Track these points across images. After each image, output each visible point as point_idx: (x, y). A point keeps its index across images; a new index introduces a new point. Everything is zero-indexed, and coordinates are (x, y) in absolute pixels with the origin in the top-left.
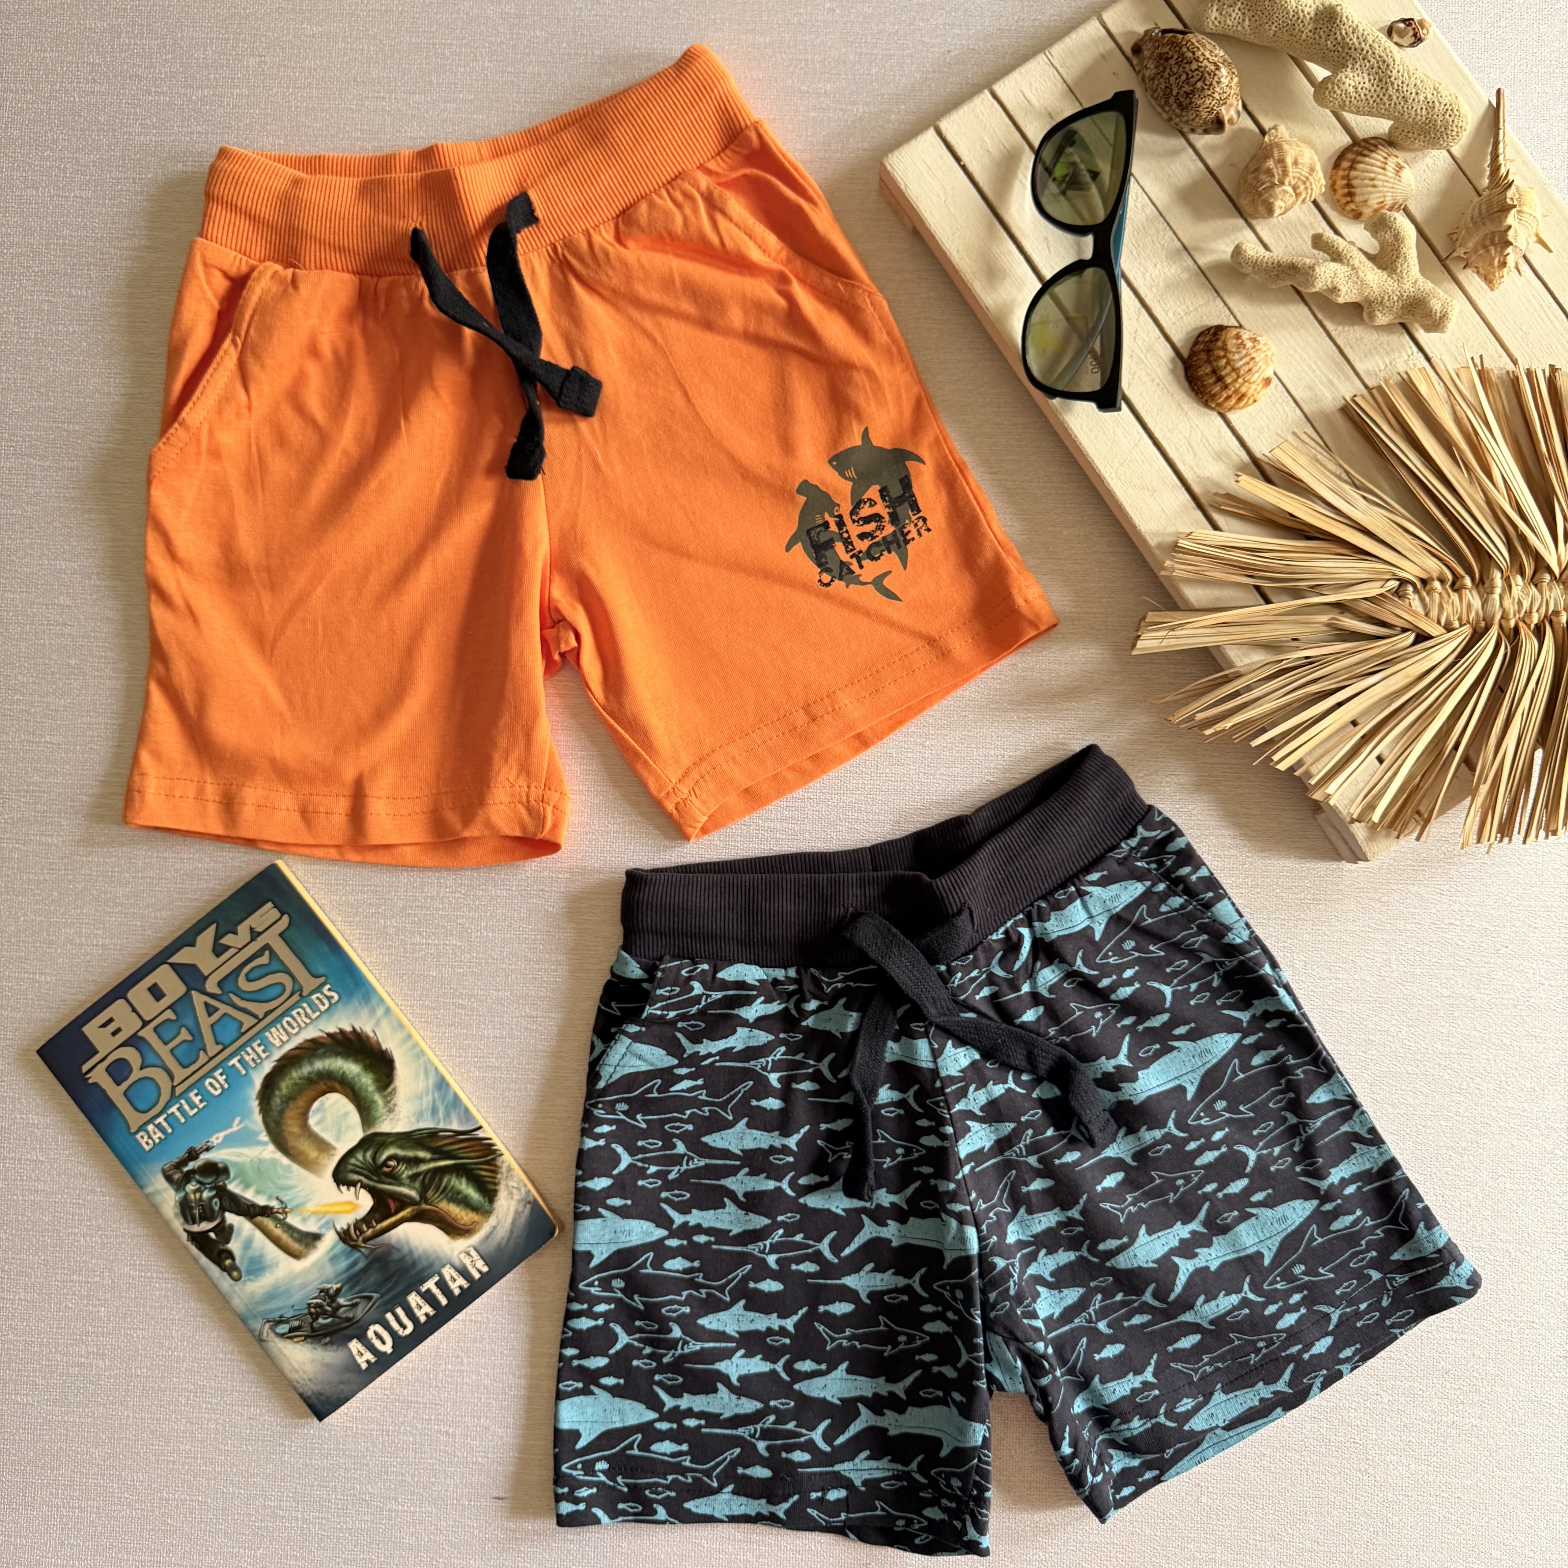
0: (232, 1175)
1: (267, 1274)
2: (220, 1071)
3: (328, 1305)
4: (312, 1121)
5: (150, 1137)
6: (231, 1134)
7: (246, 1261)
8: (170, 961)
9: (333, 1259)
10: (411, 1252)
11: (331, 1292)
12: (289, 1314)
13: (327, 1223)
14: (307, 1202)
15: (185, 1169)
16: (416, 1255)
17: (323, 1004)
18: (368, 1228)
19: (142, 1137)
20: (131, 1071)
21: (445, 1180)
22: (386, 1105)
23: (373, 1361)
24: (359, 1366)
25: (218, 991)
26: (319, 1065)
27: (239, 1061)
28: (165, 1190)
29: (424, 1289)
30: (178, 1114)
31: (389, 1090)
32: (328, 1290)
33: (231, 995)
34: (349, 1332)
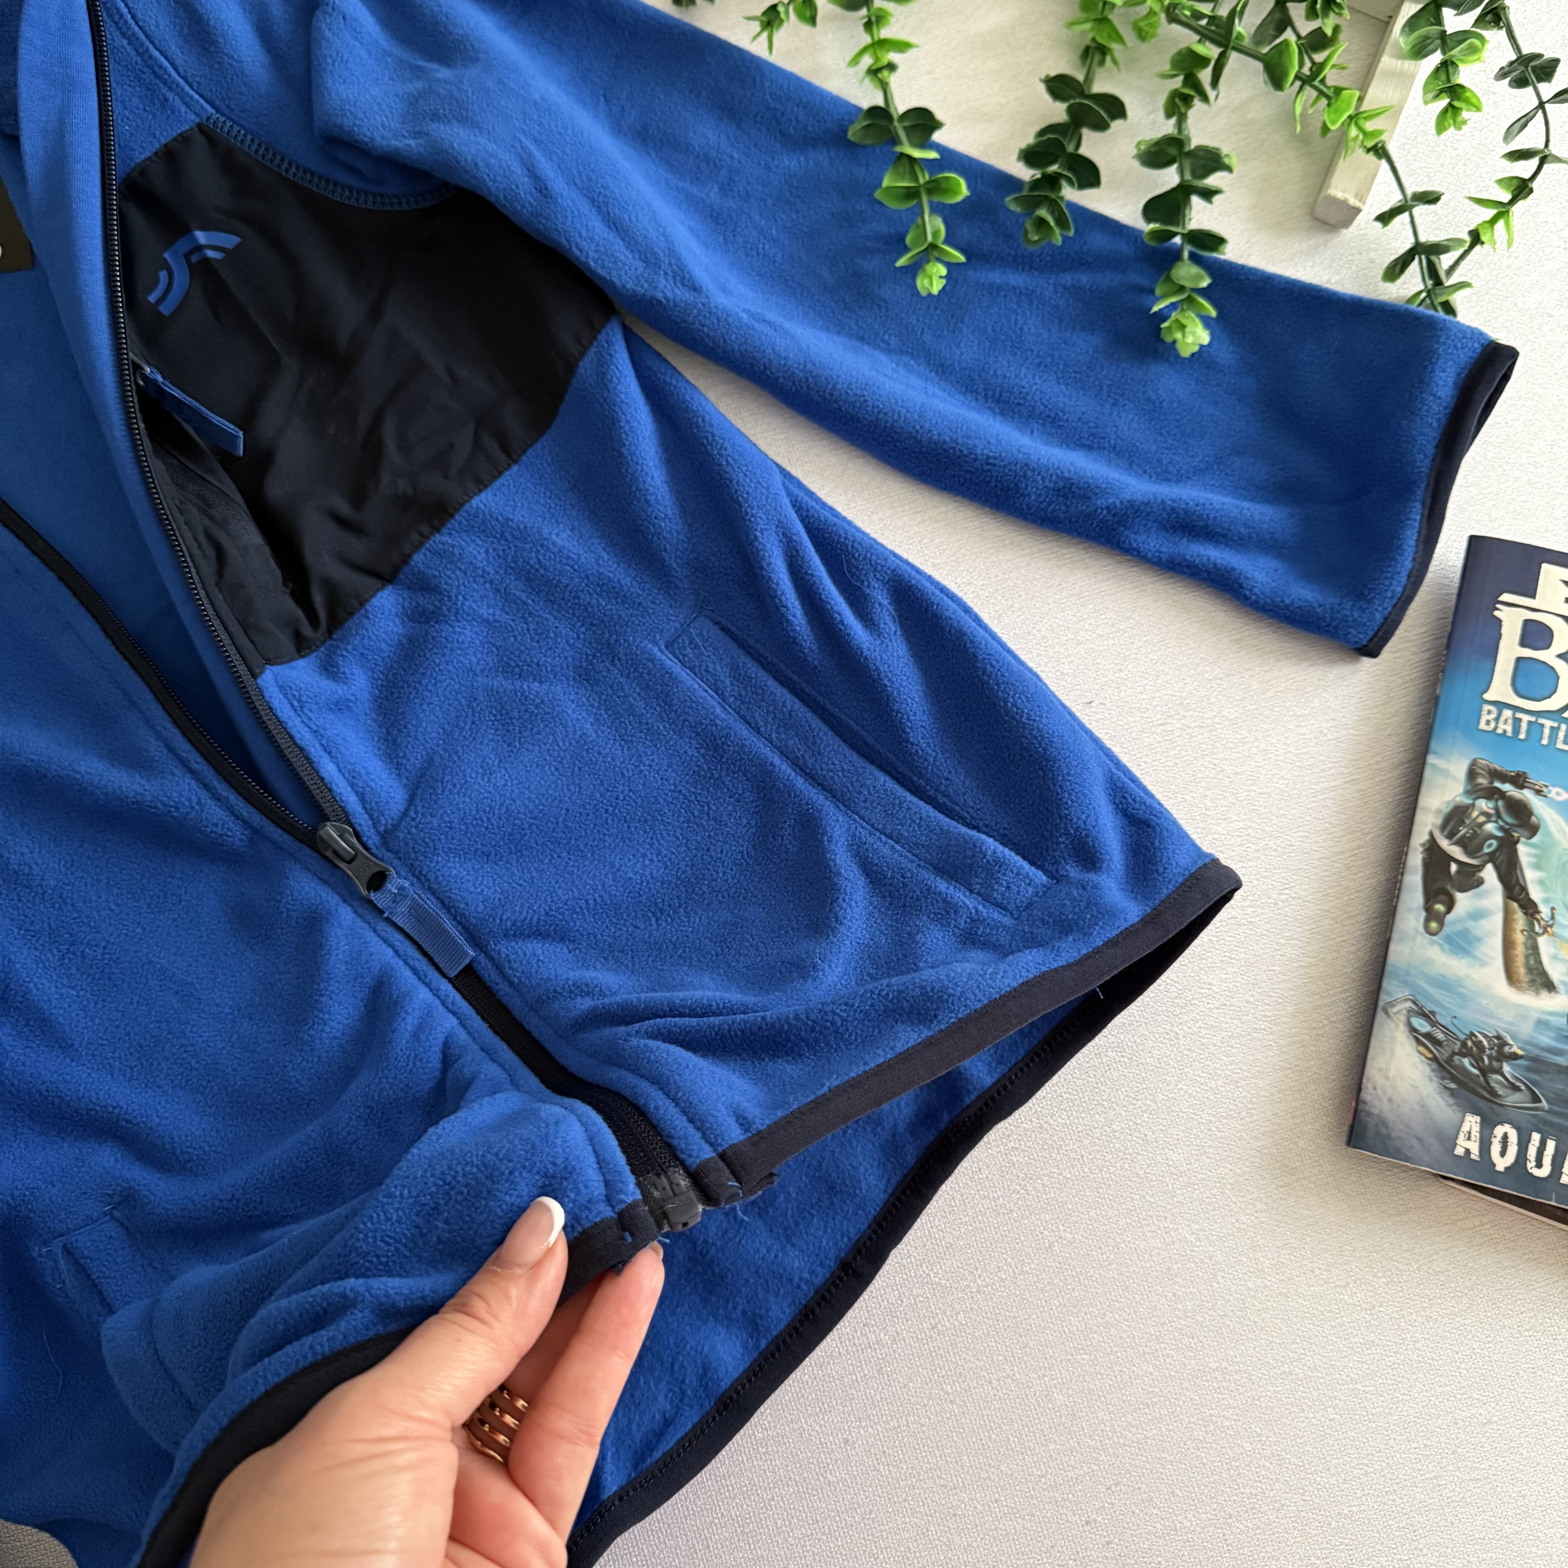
0: (1535, 840)
1: (1464, 961)
3: (1490, 1057)
5: (1496, 720)
7: (1458, 927)
9: (1542, 1024)
11: (1506, 1049)
12: (1444, 1020)
15: (1497, 784)
19: (1489, 713)
20: (1548, 647)
23: (1473, 1157)
24: (1455, 1145)
30: (1547, 731)
32: (1506, 1044)
34: (1482, 1104)
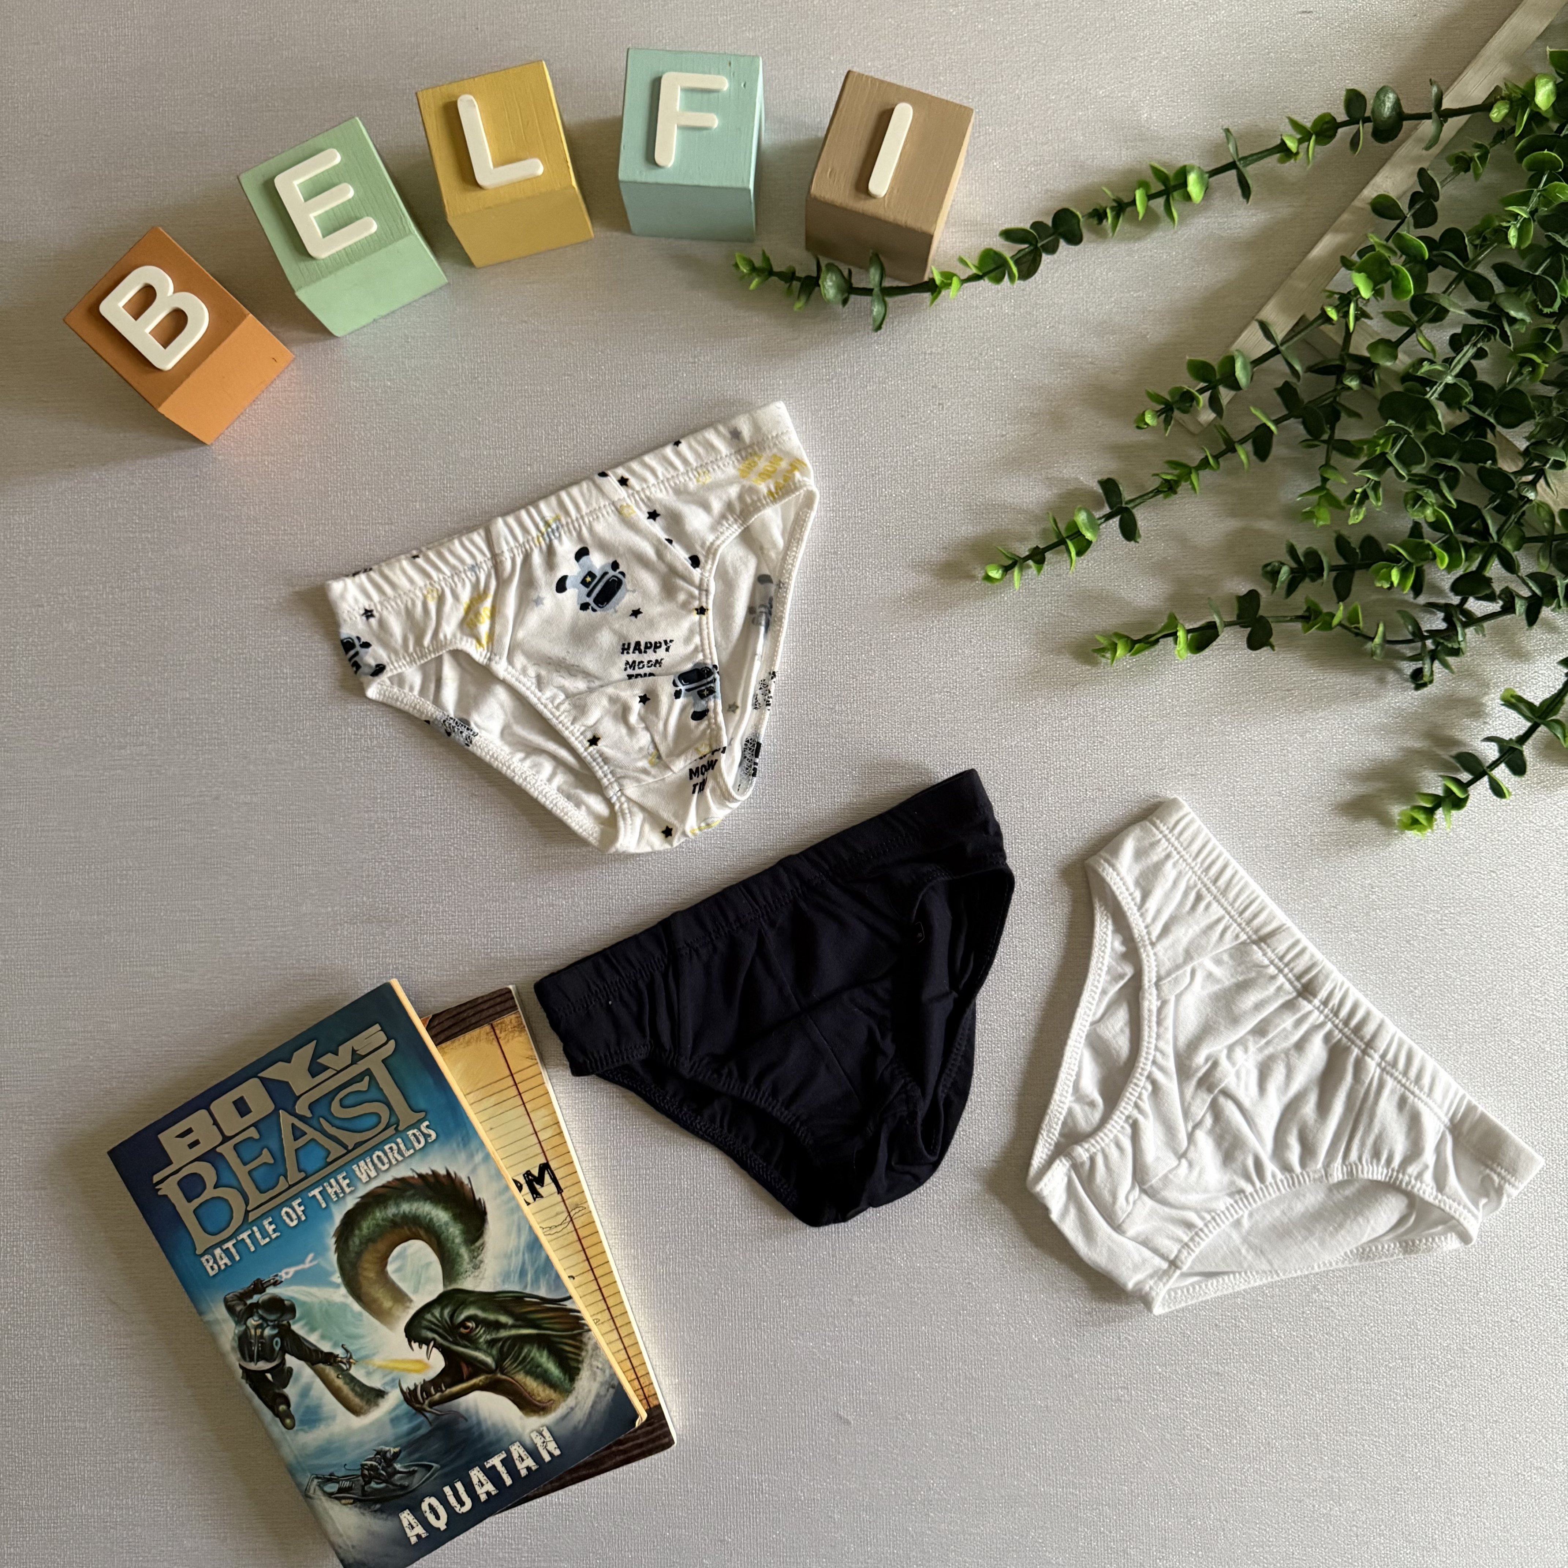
0: (298, 1315)
1: (322, 1427)
2: (299, 1200)
3: (384, 1469)
4: (390, 1268)
5: (215, 1262)
6: (303, 1270)
7: (302, 1410)
8: (260, 1075)
9: (395, 1421)
10: (479, 1423)
11: (388, 1455)
12: (341, 1473)
13: (393, 1380)
14: (374, 1354)
15: (249, 1302)
16: (484, 1428)
17: (419, 1142)
18: (436, 1392)
19: (208, 1261)
20: (204, 1188)
21: (526, 1350)
22: (471, 1261)
23: (424, 1536)
24: (408, 1539)
25: (309, 1115)
26: (406, 1207)
27: (320, 1192)
28: (224, 1321)
29: (488, 1466)
30: (248, 1241)
31: (478, 1244)
32: (386, 1452)
33: (322, 1120)
34: (403, 1501)
